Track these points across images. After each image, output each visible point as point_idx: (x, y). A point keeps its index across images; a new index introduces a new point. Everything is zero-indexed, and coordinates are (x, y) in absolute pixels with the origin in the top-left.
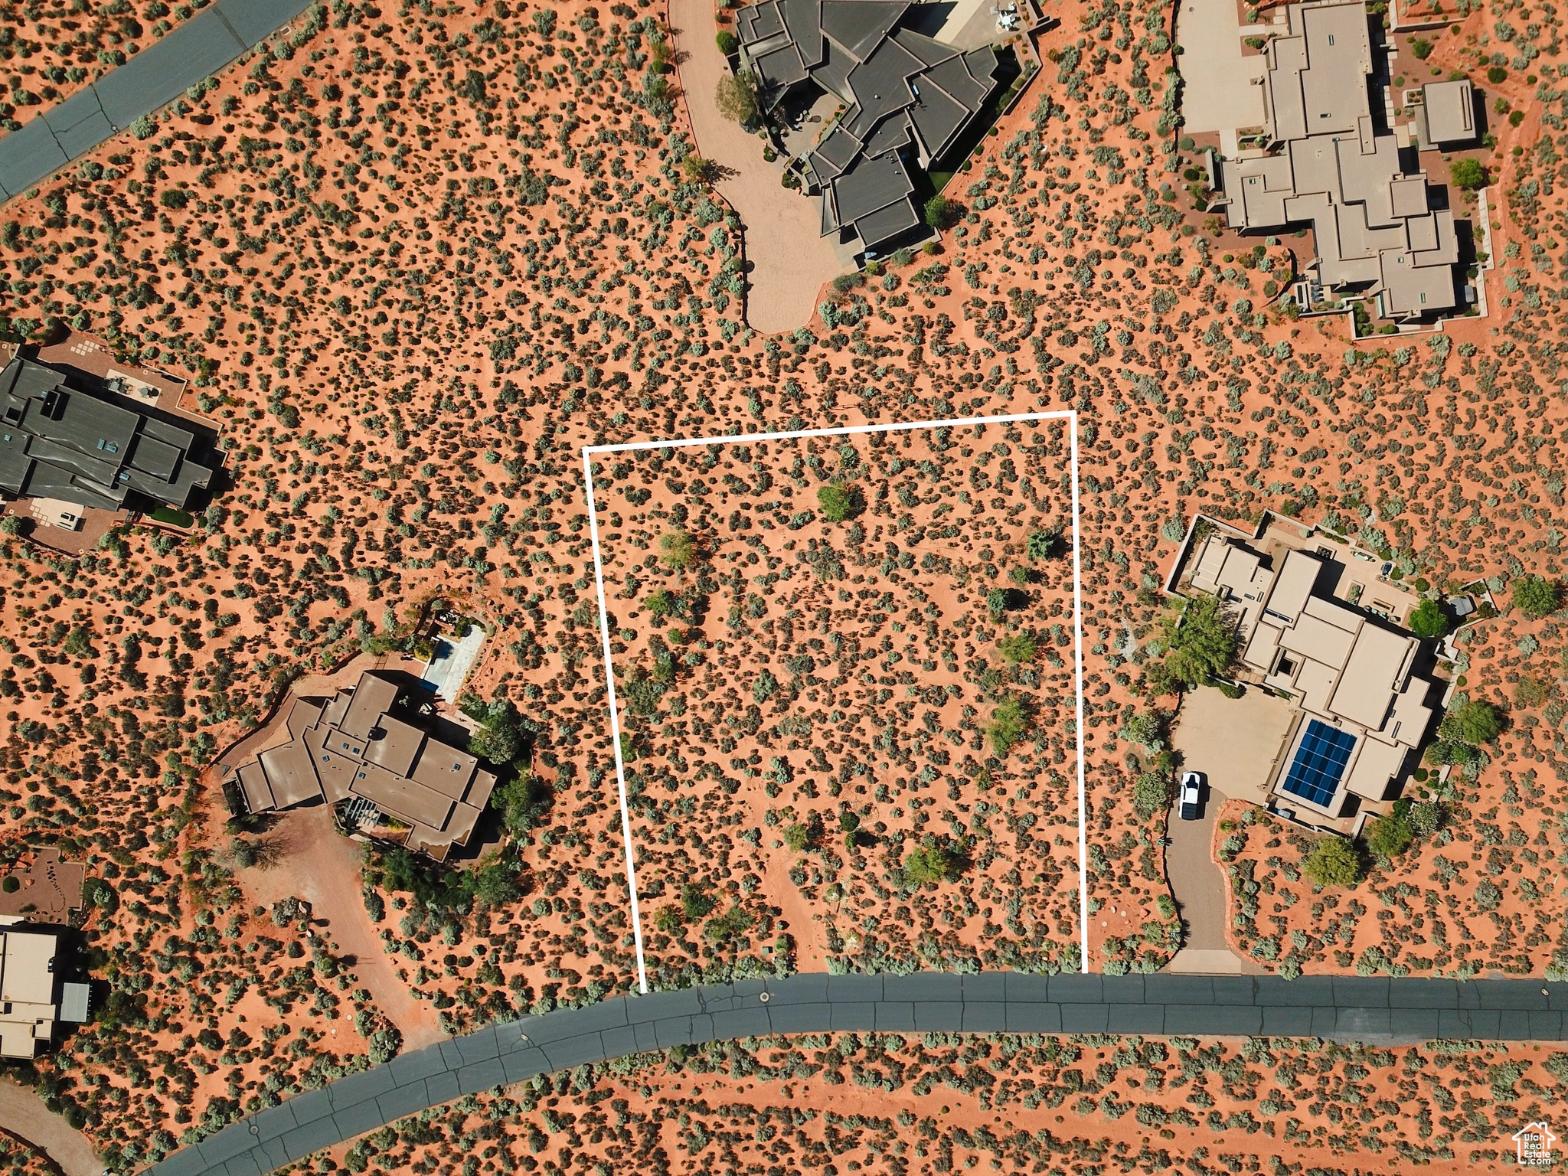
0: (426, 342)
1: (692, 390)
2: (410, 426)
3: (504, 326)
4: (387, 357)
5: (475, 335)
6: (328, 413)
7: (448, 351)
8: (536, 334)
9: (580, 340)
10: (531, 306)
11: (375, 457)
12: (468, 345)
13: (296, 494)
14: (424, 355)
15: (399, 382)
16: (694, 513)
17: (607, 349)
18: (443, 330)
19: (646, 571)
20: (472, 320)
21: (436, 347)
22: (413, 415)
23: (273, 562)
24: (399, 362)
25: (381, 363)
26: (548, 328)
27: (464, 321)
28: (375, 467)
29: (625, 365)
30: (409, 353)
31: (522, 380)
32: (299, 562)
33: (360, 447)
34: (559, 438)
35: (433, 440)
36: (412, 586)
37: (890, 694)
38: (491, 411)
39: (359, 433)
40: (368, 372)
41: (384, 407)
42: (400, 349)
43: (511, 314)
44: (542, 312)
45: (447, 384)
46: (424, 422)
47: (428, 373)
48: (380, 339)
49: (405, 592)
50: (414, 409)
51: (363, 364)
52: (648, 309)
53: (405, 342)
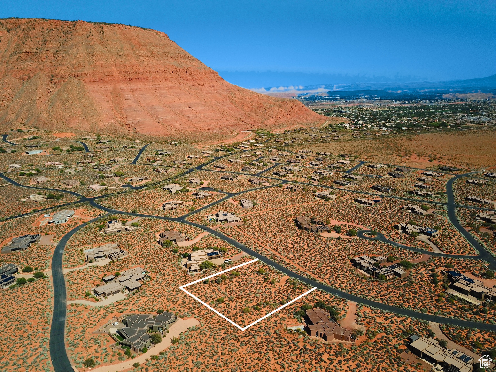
0: (245, 362)
1: (217, 324)
2: (263, 354)
3: (230, 353)
4: (254, 366)
5: (236, 356)
6: (275, 369)
7: (243, 358)
8: (227, 348)
9: (222, 342)
10: (222, 352)
11: (275, 356)
12: (239, 355)
13: (296, 364)
14: (248, 361)
15: (257, 361)
16: (239, 314)
17: (220, 338)
18: (240, 361)
19: (254, 314)
20: (233, 358)
21: (244, 360)
22: (261, 355)
23: (311, 359)
24: (253, 364)
25: (256, 366)
26: (224, 347)
27: (235, 359)
28: (276, 354)
29: (222, 334)
30: (249, 364)
31: (238, 345)
32: (307, 356)
33: (275, 359)
34: (243, 335)
35: (262, 349)
36: (291, 338)
38: (248, 345)
39: (273, 361)
40: (260, 367)
41: (264, 360)
42: (250, 365)
43: (227, 353)
44: (222, 349)
45: (249, 354)
46: (261, 353)
47: (250, 358)
48: (251, 369)
49: (293, 338)
50: (259, 356)
51: (259, 369)
52: (208, 336)
53: (248, 365)
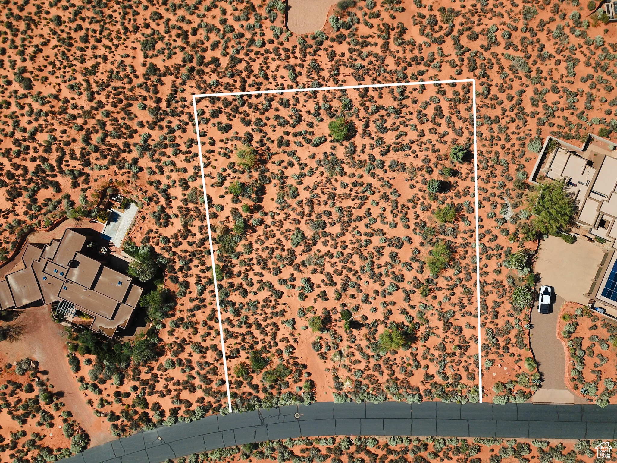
0: (105, 41)
1: (256, 67)
2: (95, 88)
3: (148, 31)
4: (82, 50)
5: (133, 37)
6: (49, 82)
7: (117, 46)
8: (167, 36)
9: (192, 39)
10: (164, 20)
11: (75, 107)
12: (128, 43)
13: (30, 128)
14: (103, 49)
15: (89, 64)
16: (257, 137)
17: (207, 44)
18: (114, 34)
19: (229, 171)
20: (131, 29)
21: (110, 44)
22: (97, 82)
23: (17, 167)
24: (89, 53)
25: (79, 53)
26: (174, 32)
27: (126, 29)
28: (75, 112)
29: (218, 53)
30: (95, 47)
31: (159, 62)
32: (32, 166)
33: (67, 101)
34: (179, 95)
35: (108, 96)
36: (96, 180)
37: (369, 242)
38: (141, 80)
39: (66, 93)
40: (71, 58)
41: (80, 78)
42: (90, 45)
43: (153, 25)
44: (171, 23)
45: (116, 65)
46: (103, 86)
47: (105, 59)
48: (78, 40)
49: (92, 184)
50: (97, 79)
51: (69, 54)
52: (231, 21)
53: (92, 42)
